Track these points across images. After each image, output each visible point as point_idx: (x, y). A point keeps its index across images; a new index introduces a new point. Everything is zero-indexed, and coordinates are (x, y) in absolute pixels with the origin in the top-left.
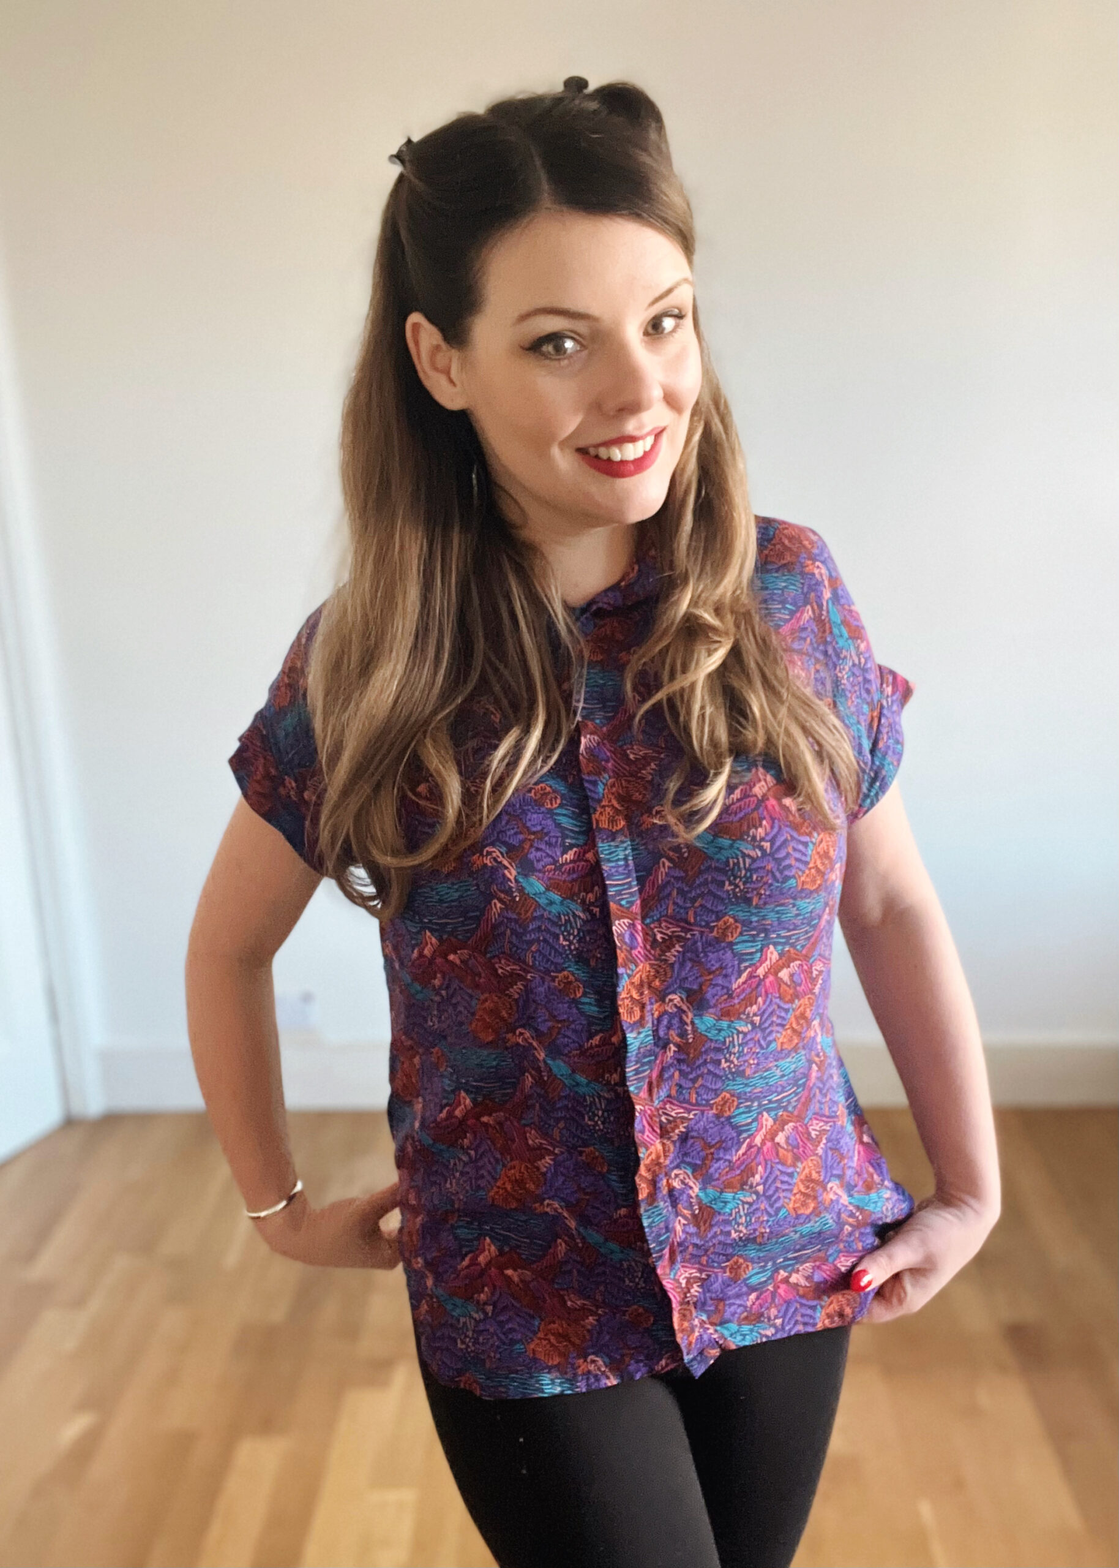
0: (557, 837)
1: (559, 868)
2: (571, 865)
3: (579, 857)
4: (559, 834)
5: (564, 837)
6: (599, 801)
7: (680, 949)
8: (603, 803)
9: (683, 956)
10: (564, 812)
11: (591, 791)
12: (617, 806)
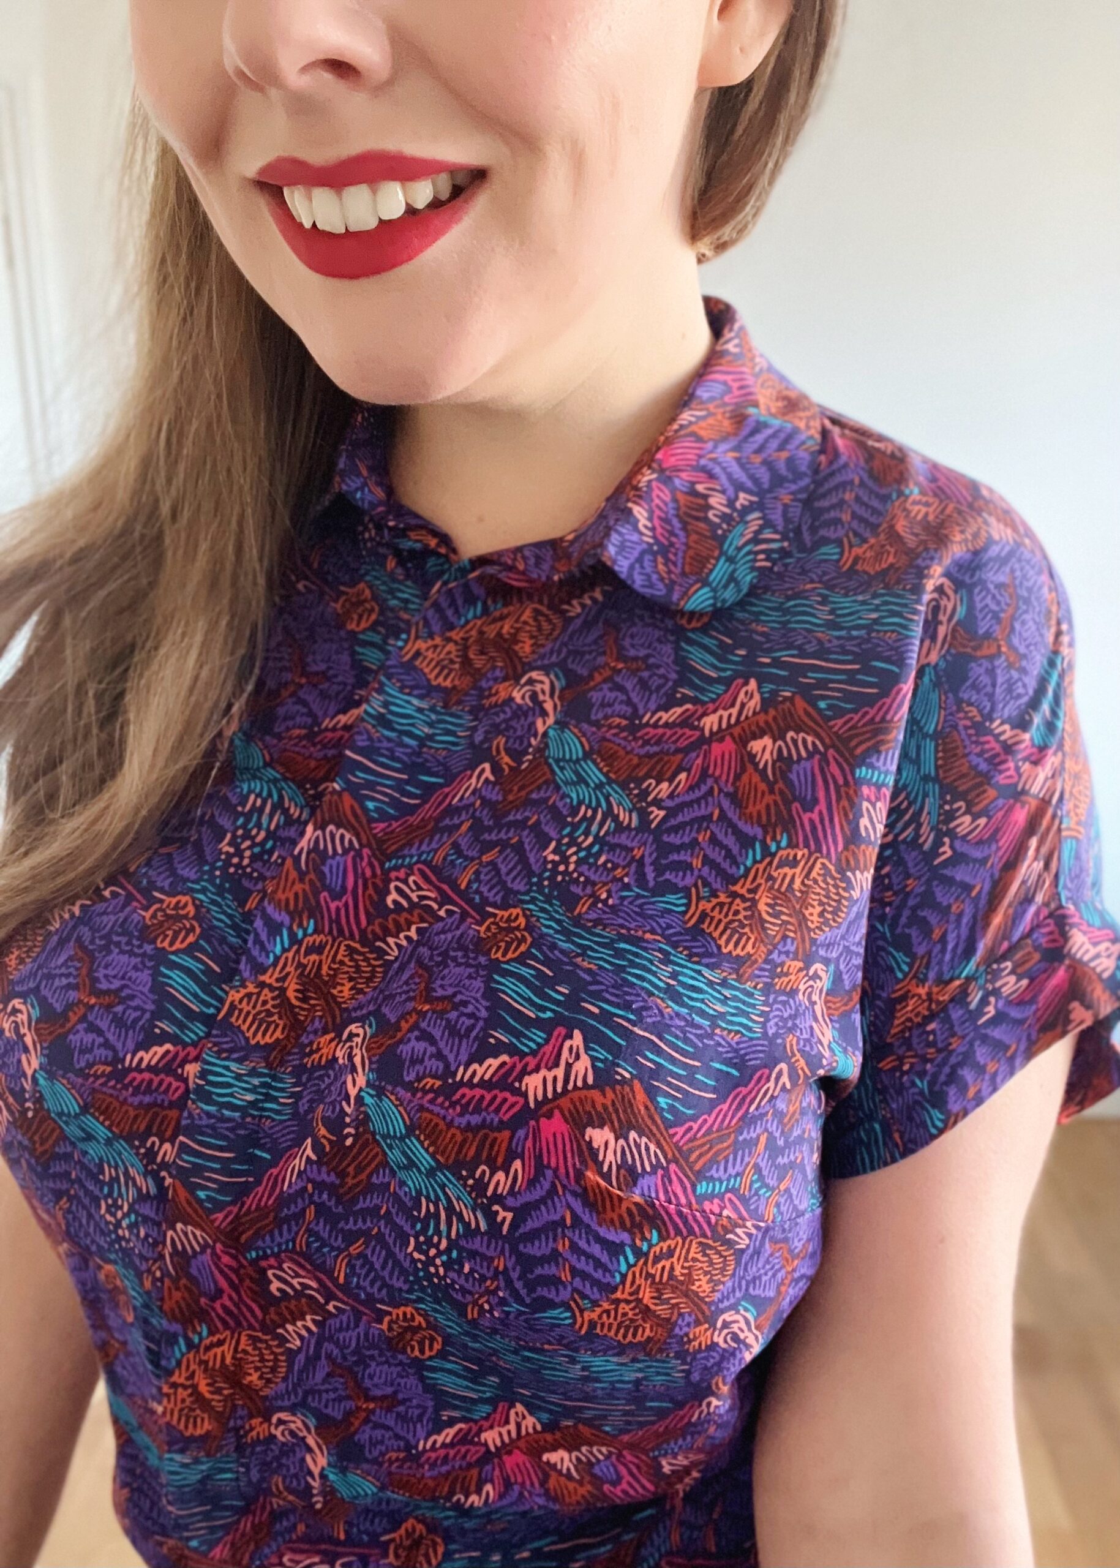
0: (144, 1011)
1: (120, 1074)
2: (147, 1076)
3: (170, 1067)
4: (150, 1007)
5: (161, 1013)
6: (260, 969)
7: (314, 1328)
8: (265, 978)
9: (319, 1345)
10: (189, 963)
11: (258, 941)
12: (291, 994)
